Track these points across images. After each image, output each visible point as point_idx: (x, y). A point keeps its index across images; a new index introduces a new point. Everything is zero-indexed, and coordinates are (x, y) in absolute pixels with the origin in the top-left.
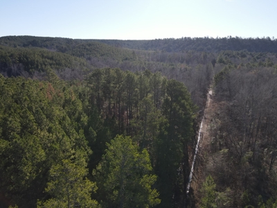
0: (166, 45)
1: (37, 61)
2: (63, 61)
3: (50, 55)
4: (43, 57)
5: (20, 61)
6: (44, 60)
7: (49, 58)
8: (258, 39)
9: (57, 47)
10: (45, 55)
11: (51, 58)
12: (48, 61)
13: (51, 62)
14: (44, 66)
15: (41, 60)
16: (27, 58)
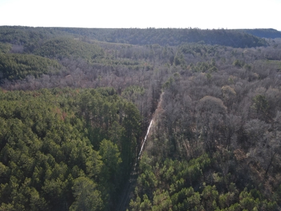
0: (132, 36)
1: (14, 67)
2: (38, 65)
3: (24, 60)
4: (17, 62)
6: (19, 65)
7: (24, 63)
8: (214, 30)
9: (21, 41)
10: (19, 59)
11: (26, 63)
12: (23, 65)
13: (27, 67)
14: (21, 72)
15: (16, 65)
16: (3, 65)
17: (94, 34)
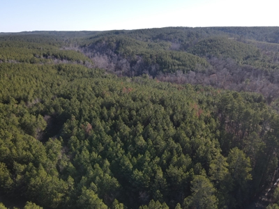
1: (169, 62)
2: (188, 62)
3: (178, 56)
4: (172, 58)
5: (157, 62)
6: (173, 60)
7: (177, 59)
9: (179, 40)
10: (174, 56)
13: (179, 63)
14: (173, 67)
16: (162, 59)
17: (253, 33)
